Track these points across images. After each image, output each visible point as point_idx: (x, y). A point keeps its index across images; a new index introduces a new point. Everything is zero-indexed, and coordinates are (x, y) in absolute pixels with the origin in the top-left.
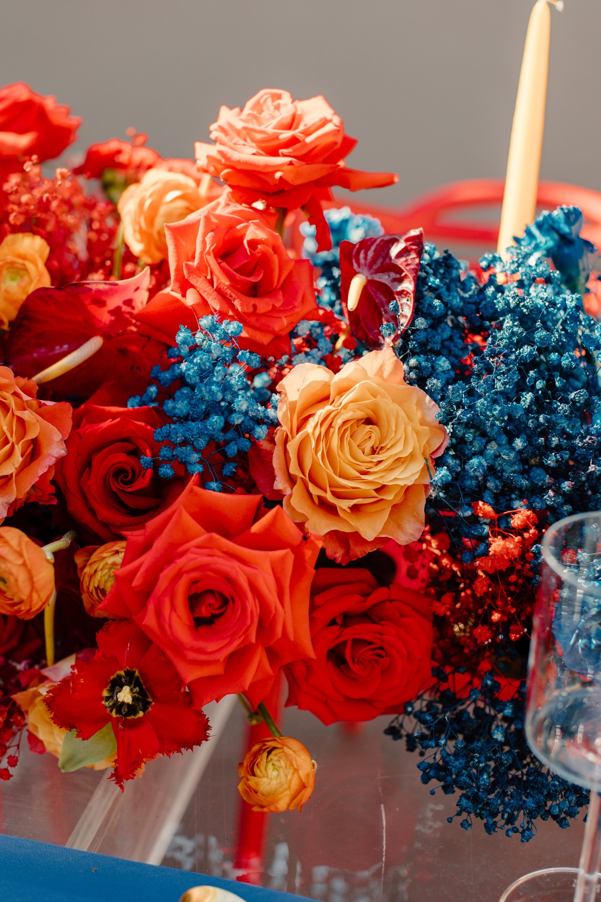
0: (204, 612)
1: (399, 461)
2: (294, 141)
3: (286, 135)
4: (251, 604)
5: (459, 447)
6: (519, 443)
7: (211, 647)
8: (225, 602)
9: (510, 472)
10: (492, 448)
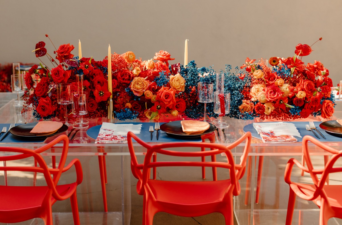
0: (167, 97)
1: (182, 84)
2: (165, 55)
3: (165, 54)
4: (171, 95)
5: (187, 82)
6: (193, 81)
7: (168, 100)
8: (168, 96)
9: (192, 84)
10: (190, 82)
